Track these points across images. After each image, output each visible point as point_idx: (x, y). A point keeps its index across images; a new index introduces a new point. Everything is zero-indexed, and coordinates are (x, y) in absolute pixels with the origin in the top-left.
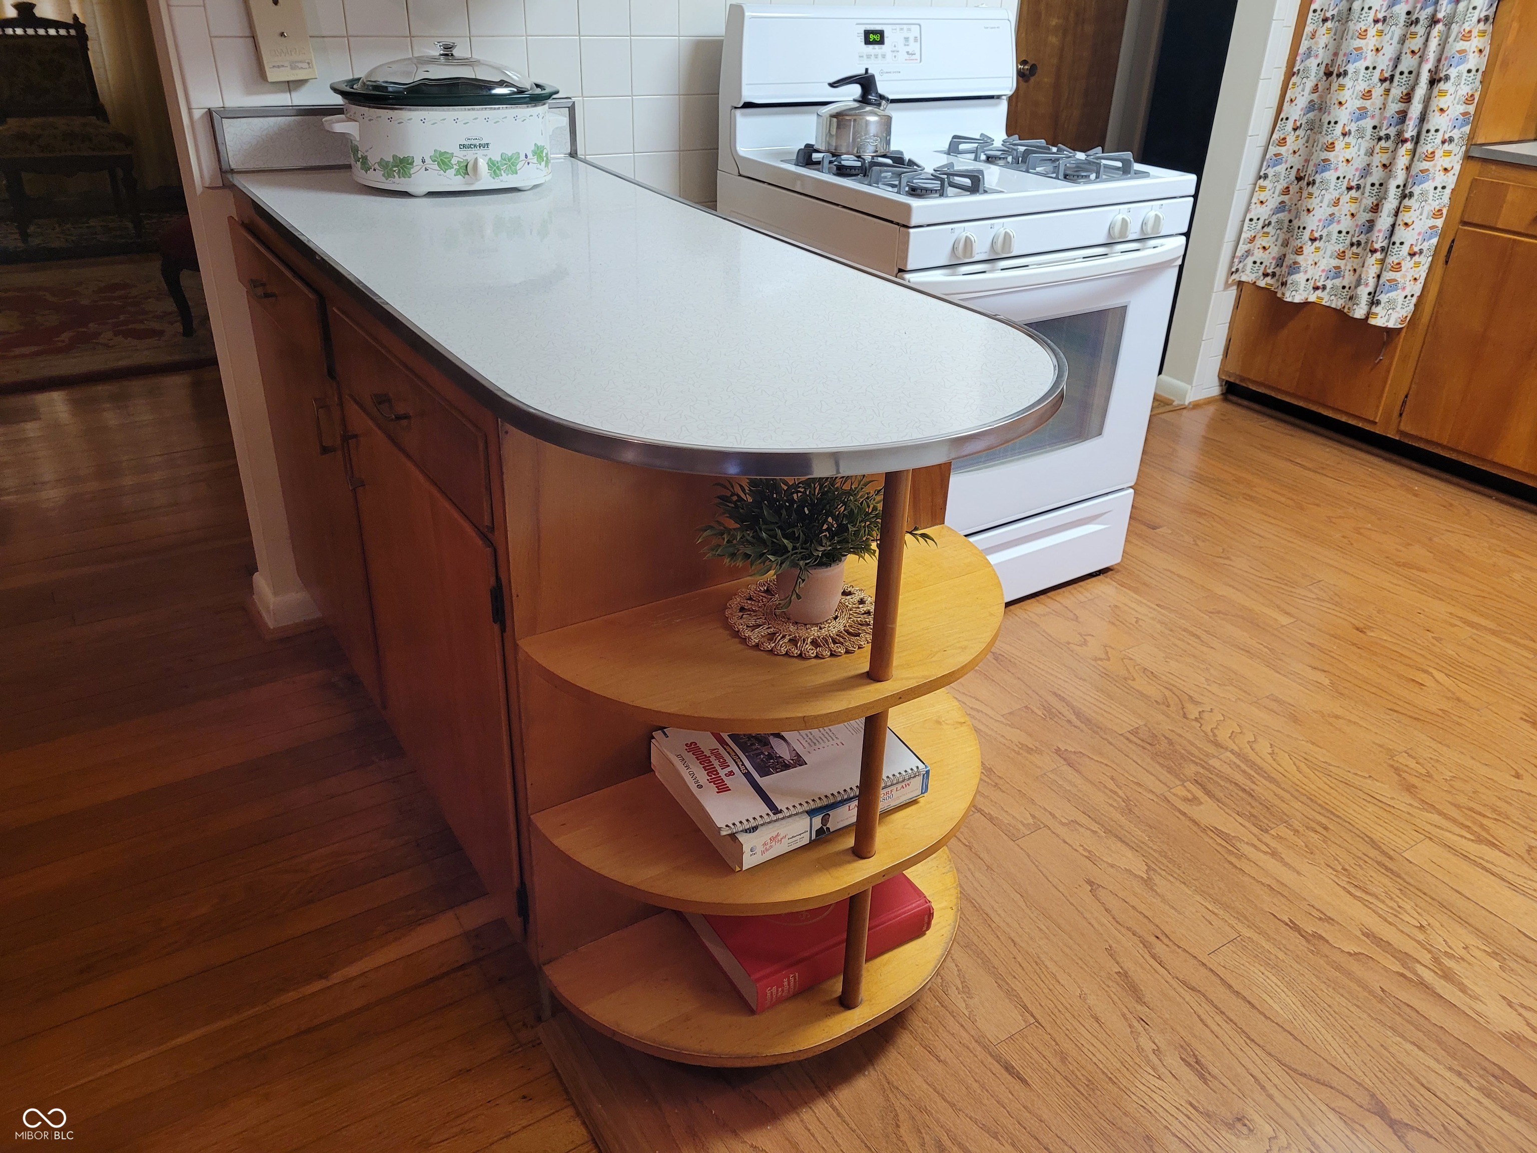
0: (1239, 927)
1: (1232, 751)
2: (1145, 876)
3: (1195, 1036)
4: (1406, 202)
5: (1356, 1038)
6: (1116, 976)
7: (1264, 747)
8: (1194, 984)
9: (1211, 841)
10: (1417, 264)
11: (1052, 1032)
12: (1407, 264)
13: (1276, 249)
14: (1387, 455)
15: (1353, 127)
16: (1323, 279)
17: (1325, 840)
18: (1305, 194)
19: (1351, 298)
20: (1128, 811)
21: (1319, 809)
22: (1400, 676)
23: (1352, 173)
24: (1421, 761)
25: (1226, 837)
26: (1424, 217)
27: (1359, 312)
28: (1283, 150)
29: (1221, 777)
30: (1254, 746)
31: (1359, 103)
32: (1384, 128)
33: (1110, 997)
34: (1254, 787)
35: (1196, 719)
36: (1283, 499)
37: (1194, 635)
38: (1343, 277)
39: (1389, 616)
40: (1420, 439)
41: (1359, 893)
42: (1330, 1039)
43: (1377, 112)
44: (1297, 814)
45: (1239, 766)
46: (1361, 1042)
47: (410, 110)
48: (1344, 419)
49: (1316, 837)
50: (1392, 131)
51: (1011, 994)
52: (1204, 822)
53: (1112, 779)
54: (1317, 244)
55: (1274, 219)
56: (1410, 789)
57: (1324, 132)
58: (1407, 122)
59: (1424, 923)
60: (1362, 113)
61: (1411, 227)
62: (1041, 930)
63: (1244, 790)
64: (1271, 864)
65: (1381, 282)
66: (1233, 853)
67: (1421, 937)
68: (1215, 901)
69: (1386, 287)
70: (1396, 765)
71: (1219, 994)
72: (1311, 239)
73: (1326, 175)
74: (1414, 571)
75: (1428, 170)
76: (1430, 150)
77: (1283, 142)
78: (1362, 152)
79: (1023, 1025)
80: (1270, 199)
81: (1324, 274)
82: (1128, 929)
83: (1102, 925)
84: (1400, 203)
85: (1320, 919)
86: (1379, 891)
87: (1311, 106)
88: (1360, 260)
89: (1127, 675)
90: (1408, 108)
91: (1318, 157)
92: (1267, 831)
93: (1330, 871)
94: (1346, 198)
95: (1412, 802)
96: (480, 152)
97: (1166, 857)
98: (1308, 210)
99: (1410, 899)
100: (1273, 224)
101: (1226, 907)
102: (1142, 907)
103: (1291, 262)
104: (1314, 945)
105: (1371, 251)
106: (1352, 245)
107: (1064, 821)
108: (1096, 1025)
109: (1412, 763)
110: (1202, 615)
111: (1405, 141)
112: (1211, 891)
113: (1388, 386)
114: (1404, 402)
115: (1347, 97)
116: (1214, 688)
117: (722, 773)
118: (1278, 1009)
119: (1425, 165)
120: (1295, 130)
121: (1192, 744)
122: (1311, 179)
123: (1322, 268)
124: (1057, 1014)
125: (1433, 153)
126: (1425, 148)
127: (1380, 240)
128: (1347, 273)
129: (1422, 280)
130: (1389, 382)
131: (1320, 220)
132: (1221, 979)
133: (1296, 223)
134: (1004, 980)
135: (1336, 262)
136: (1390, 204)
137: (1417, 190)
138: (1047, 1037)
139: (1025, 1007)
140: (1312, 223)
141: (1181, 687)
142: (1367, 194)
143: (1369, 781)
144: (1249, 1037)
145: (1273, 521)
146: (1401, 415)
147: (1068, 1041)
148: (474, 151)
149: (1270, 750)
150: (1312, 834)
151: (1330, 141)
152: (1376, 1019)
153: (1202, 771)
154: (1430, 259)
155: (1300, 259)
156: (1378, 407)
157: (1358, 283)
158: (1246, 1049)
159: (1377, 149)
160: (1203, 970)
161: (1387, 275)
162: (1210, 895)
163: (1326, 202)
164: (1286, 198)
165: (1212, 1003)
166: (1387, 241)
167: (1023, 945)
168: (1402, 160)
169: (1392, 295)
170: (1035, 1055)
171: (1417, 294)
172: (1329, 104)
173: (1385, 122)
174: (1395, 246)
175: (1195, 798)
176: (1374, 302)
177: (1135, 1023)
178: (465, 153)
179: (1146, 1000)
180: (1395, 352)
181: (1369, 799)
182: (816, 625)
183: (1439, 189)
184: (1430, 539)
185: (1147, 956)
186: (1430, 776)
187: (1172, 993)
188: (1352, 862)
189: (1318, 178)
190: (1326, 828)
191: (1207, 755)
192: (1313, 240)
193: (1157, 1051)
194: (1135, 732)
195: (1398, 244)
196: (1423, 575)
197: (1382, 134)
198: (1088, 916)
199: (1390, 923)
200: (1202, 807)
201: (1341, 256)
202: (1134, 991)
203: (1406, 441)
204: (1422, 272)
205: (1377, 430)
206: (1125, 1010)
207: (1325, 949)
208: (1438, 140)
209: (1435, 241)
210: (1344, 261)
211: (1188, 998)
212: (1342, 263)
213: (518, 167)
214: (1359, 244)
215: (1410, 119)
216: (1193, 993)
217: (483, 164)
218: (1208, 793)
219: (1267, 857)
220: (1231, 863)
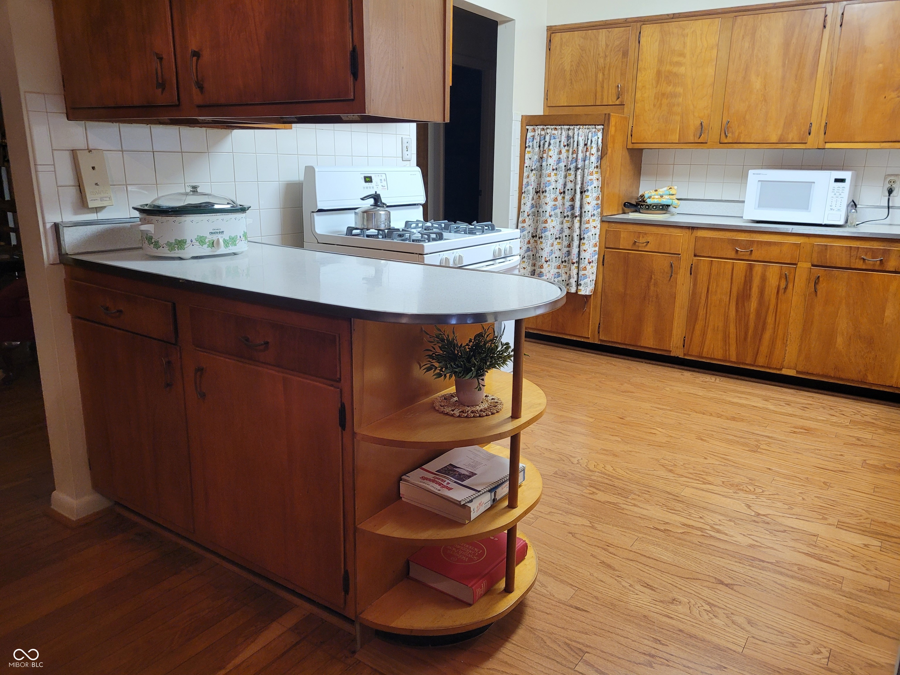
0: (636, 534)
1: (598, 472)
2: (591, 525)
3: (642, 576)
4: (582, 241)
5: (700, 561)
6: (600, 564)
7: (609, 467)
8: (631, 559)
9: (608, 506)
10: (592, 266)
11: (587, 590)
12: (589, 267)
13: (529, 268)
14: (596, 352)
15: (553, 213)
16: (553, 278)
17: (651, 496)
18: (539, 242)
19: (567, 285)
20: (570, 503)
21: (642, 486)
22: (644, 432)
23: (556, 232)
24: (669, 460)
25: (614, 504)
26: (591, 247)
27: (573, 290)
28: (525, 225)
29: (599, 482)
30: (605, 468)
31: (553, 203)
32: (566, 212)
33: (602, 572)
34: (614, 483)
35: (577, 463)
36: (565, 375)
37: (559, 432)
38: (562, 276)
39: (630, 411)
40: (609, 342)
41: (673, 512)
42: (690, 564)
43: (561, 206)
44: (635, 489)
45: (604, 477)
46: (701, 562)
47: (185, 216)
48: (575, 339)
49: (647, 495)
50: (569, 213)
51: (562, 581)
52: (602, 500)
53: (557, 492)
54: (548, 263)
55: (526, 255)
56: (671, 471)
57: (542, 216)
58: (575, 209)
59: (701, 516)
60: (555, 207)
61: (587, 251)
62: (561, 555)
63: (611, 485)
64: (636, 509)
65: (579, 276)
66: (620, 509)
67: (703, 521)
68: (623, 527)
69: (582, 278)
70: (662, 464)
71: (643, 560)
72: (545, 261)
73: (546, 233)
74: (629, 393)
75: (588, 228)
76: (588, 220)
77: (524, 222)
78: (558, 223)
79: (574, 591)
80: (523, 246)
81: (553, 276)
82: (595, 546)
83: (584, 547)
84: (580, 242)
85: (664, 524)
86: (680, 509)
87: (533, 206)
88: (568, 269)
89: (540, 453)
90: (574, 203)
91: (541, 226)
92: (628, 498)
93: (658, 506)
94: (555, 243)
95: (674, 476)
96: (219, 236)
97: (594, 516)
98: (542, 249)
99: (692, 509)
100: (526, 257)
101: (628, 528)
102: (596, 537)
103: (539, 272)
104: (667, 533)
105: (572, 263)
106: (562, 262)
107: (546, 513)
108: (603, 583)
109: (667, 462)
110: (557, 424)
111: (576, 217)
112: (619, 524)
113: (591, 321)
114: (599, 327)
115: (548, 201)
116: (578, 450)
117: (445, 484)
118: (667, 559)
119: (587, 226)
120: (528, 216)
121: (582, 473)
122: (540, 236)
123: (552, 273)
124: (585, 584)
125: (589, 220)
126: (585, 219)
127: (575, 258)
128: (563, 274)
129: (595, 273)
130: (591, 319)
131: (548, 253)
132: (640, 554)
133: (537, 255)
134: (556, 577)
135: (557, 270)
136: (576, 243)
137: (586, 236)
138: (586, 593)
139: (571, 585)
140: (545, 254)
141: (564, 453)
142: (564, 240)
143: (655, 472)
144: (661, 571)
145: (565, 384)
146: (599, 333)
147: (595, 592)
148: (217, 235)
149: (612, 469)
150: (645, 495)
151: (545, 219)
152: (702, 553)
153: (591, 482)
154: (596, 264)
155: (542, 270)
156: (589, 330)
157: (570, 277)
158: (663, 575)
159: (565, 221)
160: (631, 552)
161: (581, 273)
162: (619, 526)
163: (548, 246)
164: (529, 245)
165: (641, 563)
166: (578, 259)
167: (557, 562)
168: (577, 225)
169: (585, 280)
170: (584, 600)
171: (595, 279)
172: (541, 204)
173: (566, 210)
174: (582, 260)
175: (594, 492)
176: (578, 285)
177: (617, 578)
178: (212, 236)
179: (617, 569)
180: (591, 305)
181: (658, 478)
182: (477, 405)
183: (594, 235)
184: (629, 381)
185: (608, 553)
186: (676, 465)
187: (625, 564)
188: (665, 501)
189: (543, 235)
190: (649, 492)
191: (589, 475)
192: (547, 261)
193: (631, 585)
194: (556, 473)
195: (583, 259)
196: (634, 394)
197: (565, 215)
198: (577, 545)
199: (690, 519)
200: (598, 495)
201: (559, 267)
202: (609, 566)
203: (603, 344)
204: (595, 270)
205: (591, 341)
206: (611, 575)
207: (672, 534)
208: (590, 215)
209: (597, 256)
210: (560, 270)
211: (632, 564)
212: (560, 271)
213: (237, 242)
214: (565, 261)
215: (576, 208)
216: (633, 562)
217: (221, 241)
218: (598, 489)
219: (633, 507)
220: (621, 512)
